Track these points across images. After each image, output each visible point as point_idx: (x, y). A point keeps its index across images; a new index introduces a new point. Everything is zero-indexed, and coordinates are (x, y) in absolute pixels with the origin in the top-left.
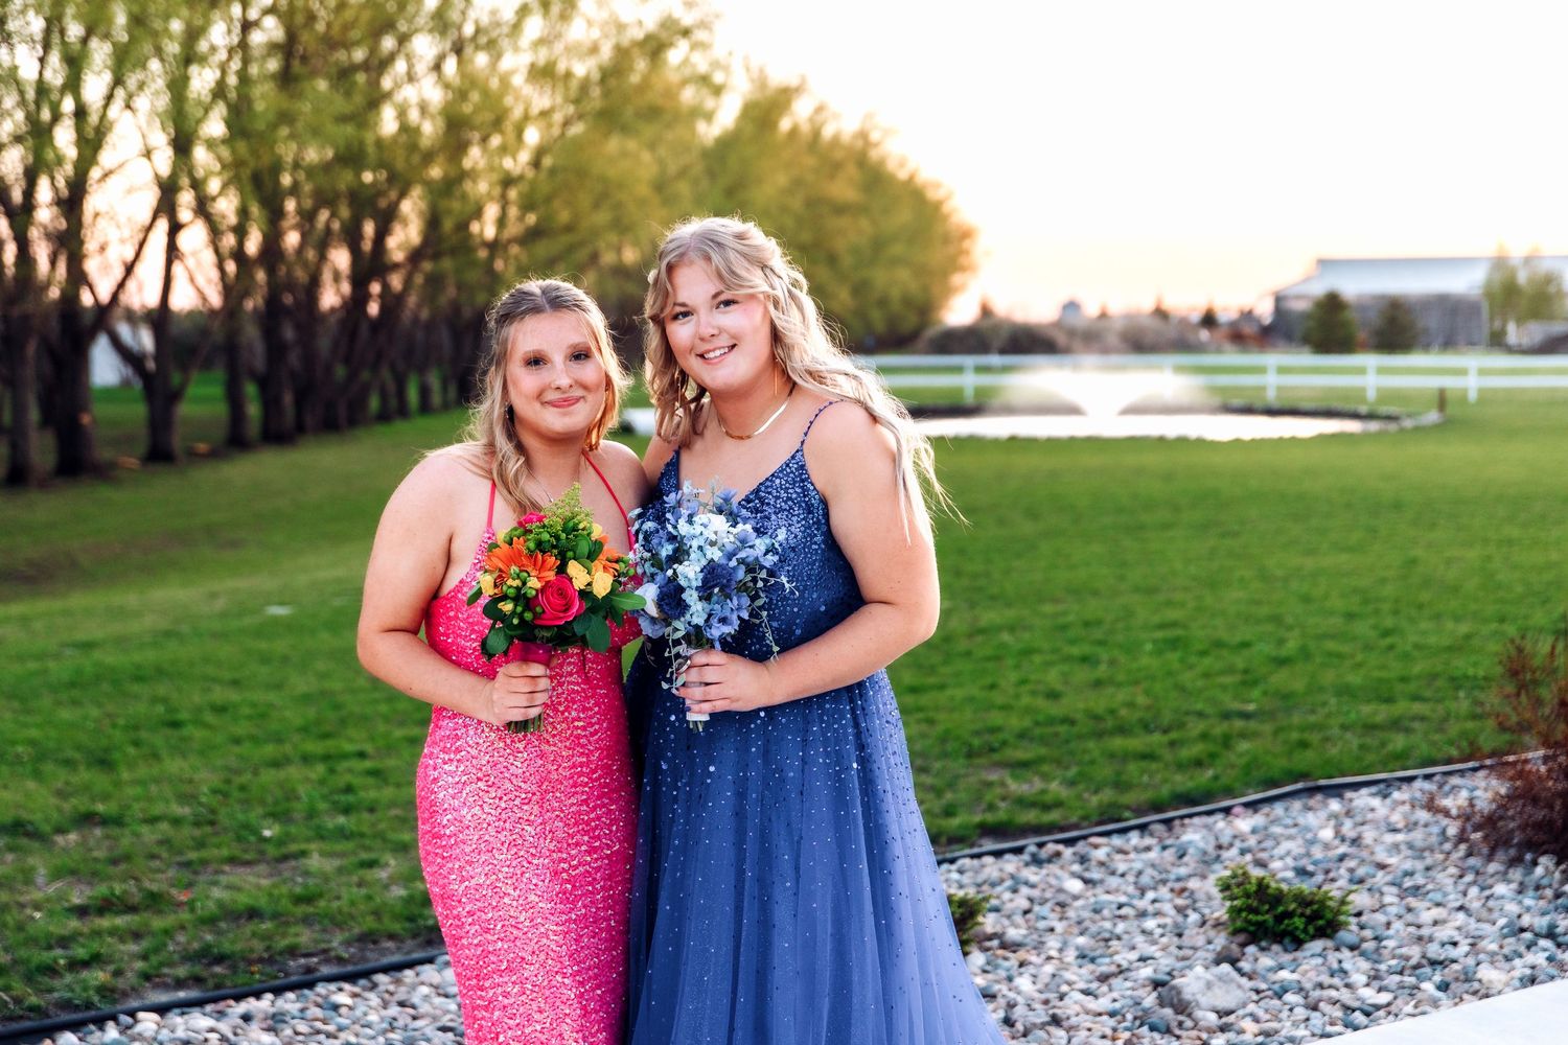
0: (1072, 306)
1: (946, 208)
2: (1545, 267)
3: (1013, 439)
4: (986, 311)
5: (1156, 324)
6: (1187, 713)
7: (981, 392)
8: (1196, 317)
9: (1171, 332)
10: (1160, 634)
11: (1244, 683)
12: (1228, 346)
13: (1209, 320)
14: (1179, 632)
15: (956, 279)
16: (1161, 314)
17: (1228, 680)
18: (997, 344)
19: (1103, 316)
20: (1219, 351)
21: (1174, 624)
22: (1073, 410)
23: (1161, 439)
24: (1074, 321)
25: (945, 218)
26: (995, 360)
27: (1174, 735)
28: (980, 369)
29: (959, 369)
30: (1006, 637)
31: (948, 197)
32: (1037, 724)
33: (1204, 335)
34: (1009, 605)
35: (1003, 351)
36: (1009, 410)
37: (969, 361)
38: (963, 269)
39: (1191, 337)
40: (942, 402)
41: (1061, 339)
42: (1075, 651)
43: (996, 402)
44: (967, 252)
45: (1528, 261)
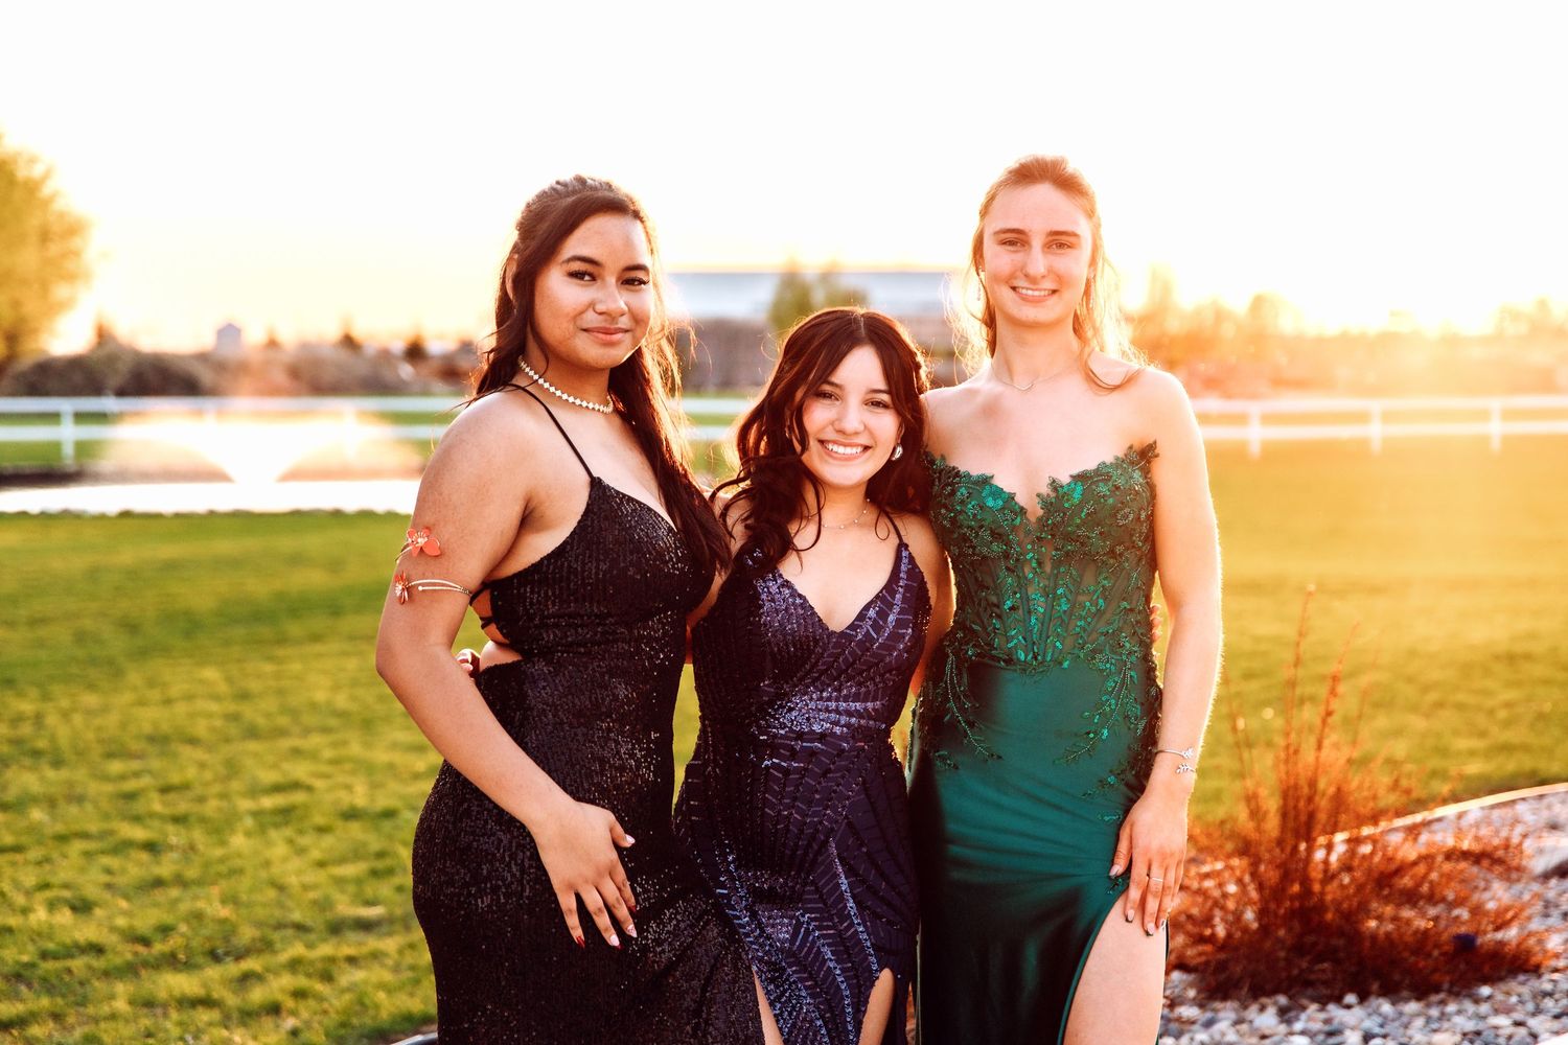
0: (229, 332)
1: (47, 190)
2: (848, 283)
3: (126, 515)
4: (103, 336)
5: (344, 355)
6: (280, 926)
7: (83, 448)
8: (398, 346)
9: (361, 368)
10: (268, 802)
11: (375, 874)
12: (439, 386)
13: (415, 352)
14: (299, 797)
15: (61, 291)
16: (349, 342)
17: (350, 870)
18: (114, 381)
19: (272, 344)
20: (425, 393)
21: (295, 786)
22: (215, 476)
23: (337, 515)
24: (229, 352)
25: (46, 203)
26: (109, 403)
27: (251, 964)
28: (81, 417)
29: (53, 417)
30: (37, 814)
31: (47, 176)
32: (45, 955)
33: (406, 371)
34: (57, 763)
35: (121, 393)
36: (122, 477)
37: (66, 405)
38: (71, 278)
39: (387, 375)
40: (27, 465)
41: (206, 376)
42: (138, 833)
43: (105, 464)
44: (76, 254)
45: (826, 277)
